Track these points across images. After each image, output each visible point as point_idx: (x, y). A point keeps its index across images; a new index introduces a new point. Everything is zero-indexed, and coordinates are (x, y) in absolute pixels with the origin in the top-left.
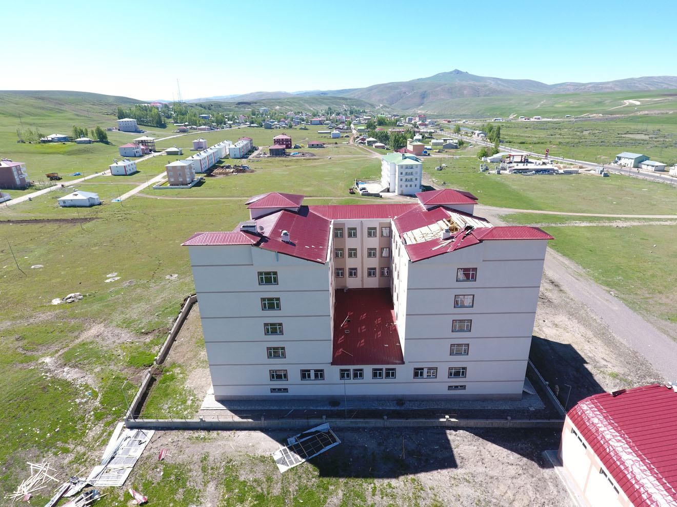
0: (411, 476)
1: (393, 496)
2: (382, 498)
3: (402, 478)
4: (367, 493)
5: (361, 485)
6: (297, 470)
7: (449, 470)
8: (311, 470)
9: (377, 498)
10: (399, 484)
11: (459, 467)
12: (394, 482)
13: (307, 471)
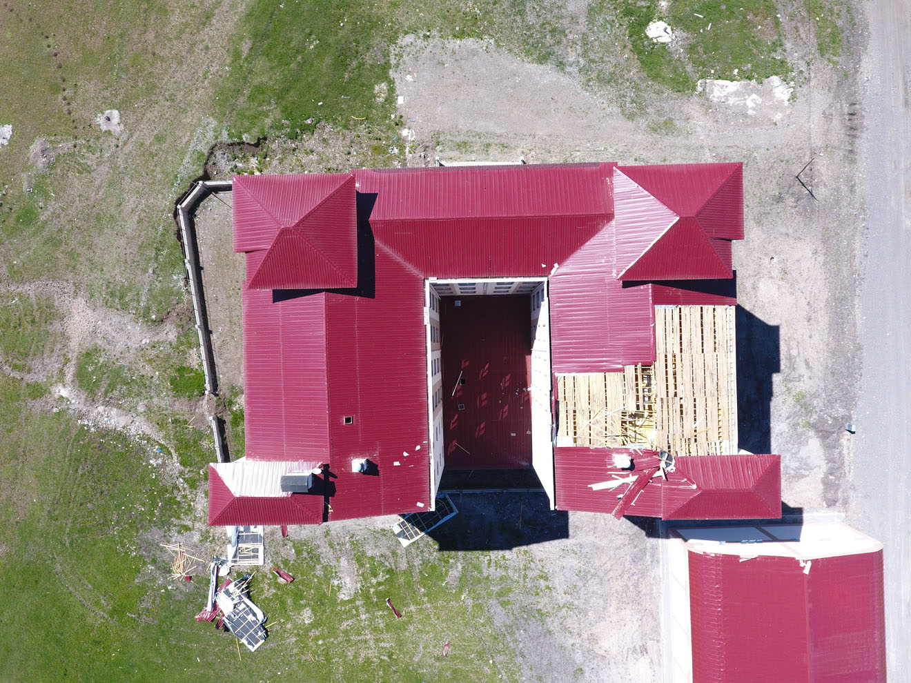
0: (524, 548)
1: (506, 568)
2: (496, 570)
3: (515, 549)
4: (483, 565)
5: (478, 558)
6: (418, 544)
7: (560, 541)
8: (431, 543)
9: (492, 569)
10: (513, 556)
11: (570, 537)
12: (507, 553)
13: (427, 545)
